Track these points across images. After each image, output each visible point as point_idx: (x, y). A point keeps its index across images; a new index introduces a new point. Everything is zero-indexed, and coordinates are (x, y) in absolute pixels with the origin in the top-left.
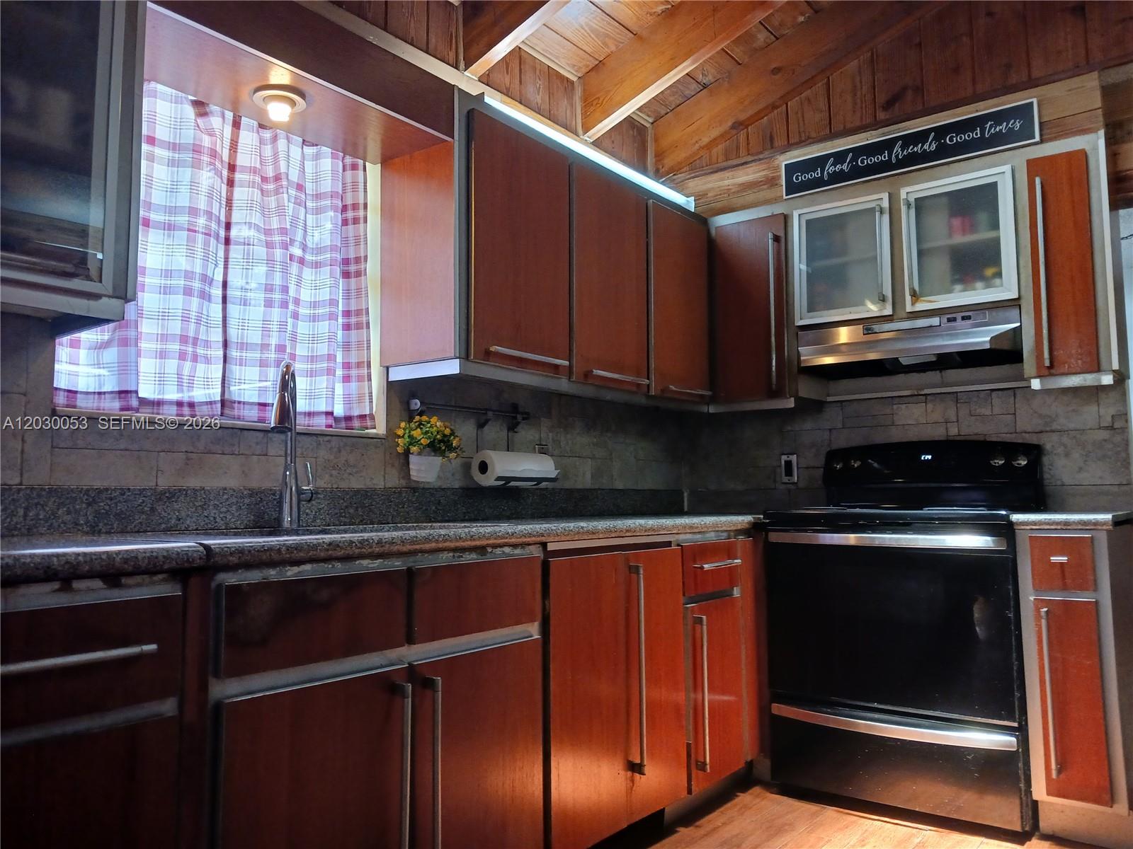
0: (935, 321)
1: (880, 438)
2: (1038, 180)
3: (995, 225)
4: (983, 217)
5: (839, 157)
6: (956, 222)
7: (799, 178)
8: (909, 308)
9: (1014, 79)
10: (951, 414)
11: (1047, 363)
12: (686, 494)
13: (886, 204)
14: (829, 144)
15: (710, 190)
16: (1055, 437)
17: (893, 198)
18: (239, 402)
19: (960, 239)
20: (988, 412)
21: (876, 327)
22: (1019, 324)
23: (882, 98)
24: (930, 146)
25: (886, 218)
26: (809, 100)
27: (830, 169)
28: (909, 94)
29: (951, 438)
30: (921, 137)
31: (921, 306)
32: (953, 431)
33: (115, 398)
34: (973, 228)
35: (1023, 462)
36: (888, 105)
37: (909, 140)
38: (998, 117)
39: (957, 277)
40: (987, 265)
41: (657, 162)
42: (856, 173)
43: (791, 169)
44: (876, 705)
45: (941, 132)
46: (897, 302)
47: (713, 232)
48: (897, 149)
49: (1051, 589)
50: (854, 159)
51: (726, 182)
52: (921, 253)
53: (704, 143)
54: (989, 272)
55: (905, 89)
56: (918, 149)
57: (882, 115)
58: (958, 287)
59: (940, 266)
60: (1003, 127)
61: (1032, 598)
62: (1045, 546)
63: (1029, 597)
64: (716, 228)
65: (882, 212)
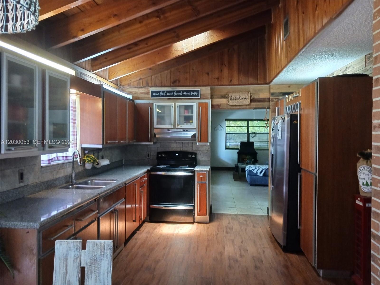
0: (181, 130)
1: (167, 150)
2: (200, 107)
3: (192, 113)
4: (190, 110)
5: (163, 92)
6: (186, 111)
7: (154, 94)
8: (177, 127)
9: (197, 84)
10: (181, 146)
11: (200, 141)
12: (124, 160)
13: (173, 106)
14: (161, 88)
15: (133, 92)
16: (199, 151)
17: (175, 105)
18: (59, 157)
19: (186, 114)
20: (188, 146)
21: (170, 130)
22: (195, 133)
23: (172, 81)
24: (181, 94)
25: (173, 108)
26: (157, 77)
27: (161, 94)
28: (178, 81)
29: (181, 151)
30: (179, 92)
31: (179, 127)
32: (181, 149)
33: (47, 161)
34: (188, 113)
35: (194, 156)
36: (173, 83)
37: (178, 92)
38: (194, 91)
39: (185, 122)
40: (191, 120)
41: (120, 83)
42: (166, 96)
43: (153, 92)
44: (170, 204)
45: (183, 92)
46: (175, 125)
47: (136, 104)
48: (175, 93)
49: (200, 181)
50: (166, 93)
51: (137, 91)
52: (179, 116)
53: (132, 81)
54: (191, 121)
55: (177, 80)
56: (179, 94)
57: (172, 85)
58: (185, 124)
59: (182, 119)
60: (194, 93)
61: (197, 183)
62: (199, 174)
63: (196, 183)
64: (136, 103)
65: (172, 107)
